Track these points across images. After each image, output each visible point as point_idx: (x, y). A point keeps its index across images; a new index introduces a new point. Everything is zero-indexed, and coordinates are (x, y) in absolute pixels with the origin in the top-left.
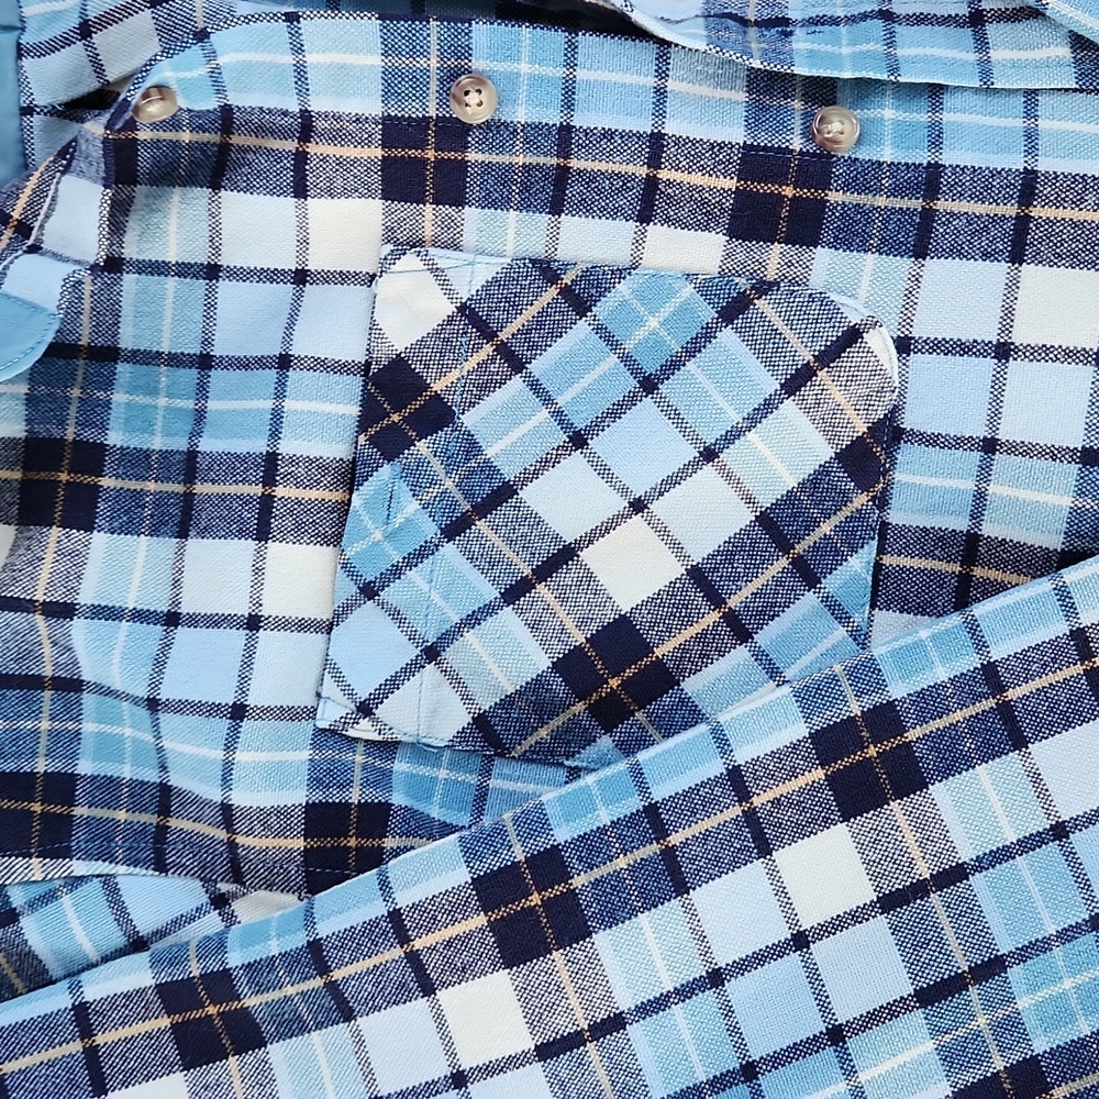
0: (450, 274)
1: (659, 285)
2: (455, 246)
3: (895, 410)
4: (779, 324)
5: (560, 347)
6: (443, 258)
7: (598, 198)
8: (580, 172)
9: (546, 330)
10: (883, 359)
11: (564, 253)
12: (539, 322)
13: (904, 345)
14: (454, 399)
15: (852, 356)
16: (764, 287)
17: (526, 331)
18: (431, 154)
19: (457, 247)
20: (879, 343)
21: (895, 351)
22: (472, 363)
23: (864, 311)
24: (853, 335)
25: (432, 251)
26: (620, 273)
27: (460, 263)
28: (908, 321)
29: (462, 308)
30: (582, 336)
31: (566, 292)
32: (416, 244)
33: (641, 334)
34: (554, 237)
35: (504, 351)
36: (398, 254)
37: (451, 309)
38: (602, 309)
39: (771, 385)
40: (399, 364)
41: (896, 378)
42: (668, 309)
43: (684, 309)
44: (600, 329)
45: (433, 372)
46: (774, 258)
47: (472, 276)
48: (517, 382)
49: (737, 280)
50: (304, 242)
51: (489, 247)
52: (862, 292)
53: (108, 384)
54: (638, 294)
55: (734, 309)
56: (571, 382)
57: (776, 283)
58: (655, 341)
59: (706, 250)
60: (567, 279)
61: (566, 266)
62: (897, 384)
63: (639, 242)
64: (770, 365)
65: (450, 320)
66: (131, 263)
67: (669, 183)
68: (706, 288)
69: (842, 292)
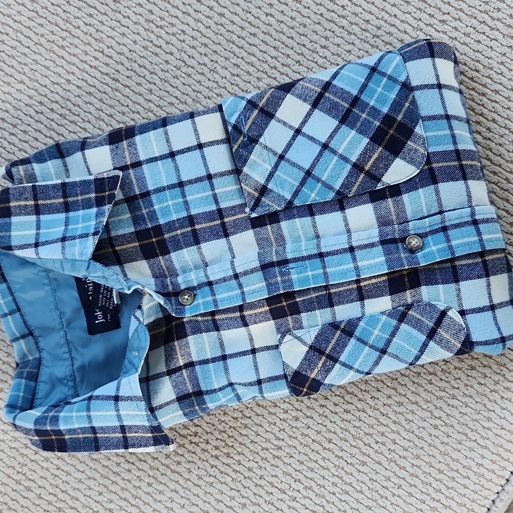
0: (303, 337)
1: (373, 320)
2: (301, 328)
3: (468, 336)
4: (419, 316)
5: (347, 350)
6: (298, 333)
7: (343, 298)
8: (334, 293)
9: (341, 345)
10: (456, 319)
11: (339, 318)
12: (337, 344)
13: (463, 313)
14: (319, 378)
15: (446, 321)
16: (409, 307)
17: (334, 348)
18: (284, 304)
19: (302, 328)
20: (453, 314)
21: (460, 316)
22: (320, 364)
23: (445, 305)
24: (443, 314)
25: (294, 332)
26: (359, 319)
27: (304, 333)
28: (461, 305)
29: (311, 347)
30: (354, 343)
31: (343, 331)
32: (288, 331)
33: (373, 337)
34: (334, 314)
35: (329, 357)
36: (283, 337)
37: (307, 349)
38: (357, 332)
39: (423, 338)
40: (297, 374)
41: (463, 324)
42: (380, 325)
43: (385, 324)
44: (359, 340)
45: (309, 372)
46: (408, 296)
47: (310, 335)
48: (337, 366)
49: (399, 308)
50: (251, 340)
51: (313, 324)
52: (442, 298)
53: (205, 403)
54: (367, 324)
55: (402, 317)
56: (356, 360)
57: (412, 304)
58: (378, 338)
59: (384, 303)
60: (342, 326)
61: (341, 322)
62: (464, 326)
63: (363, 307)
64: (420, 331)
65: (308, 352)
66: (196, 362)
67: (365, 286)
68: (390, 315)
69: (435, 300)
